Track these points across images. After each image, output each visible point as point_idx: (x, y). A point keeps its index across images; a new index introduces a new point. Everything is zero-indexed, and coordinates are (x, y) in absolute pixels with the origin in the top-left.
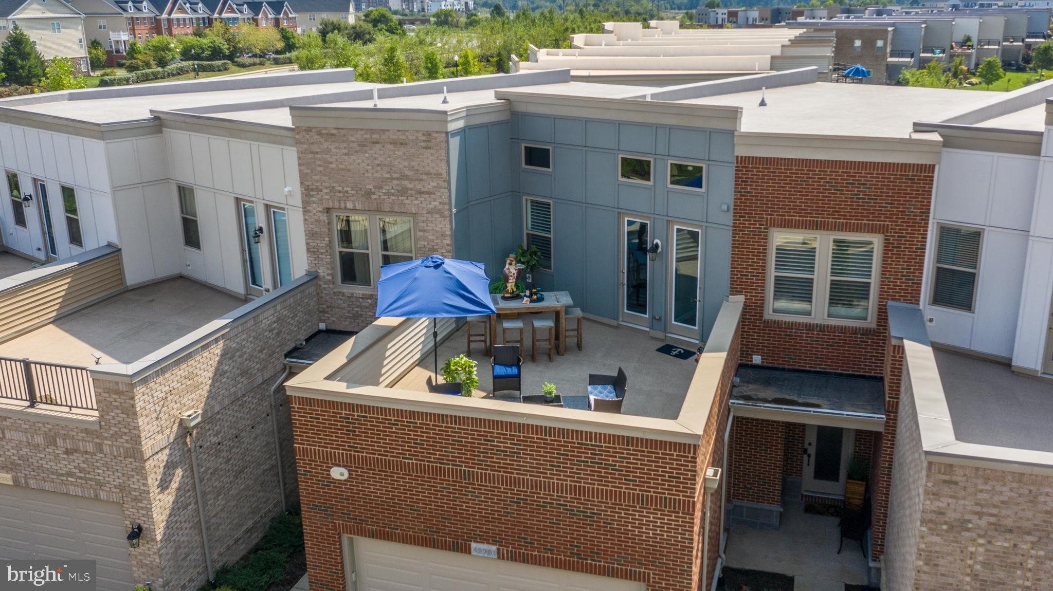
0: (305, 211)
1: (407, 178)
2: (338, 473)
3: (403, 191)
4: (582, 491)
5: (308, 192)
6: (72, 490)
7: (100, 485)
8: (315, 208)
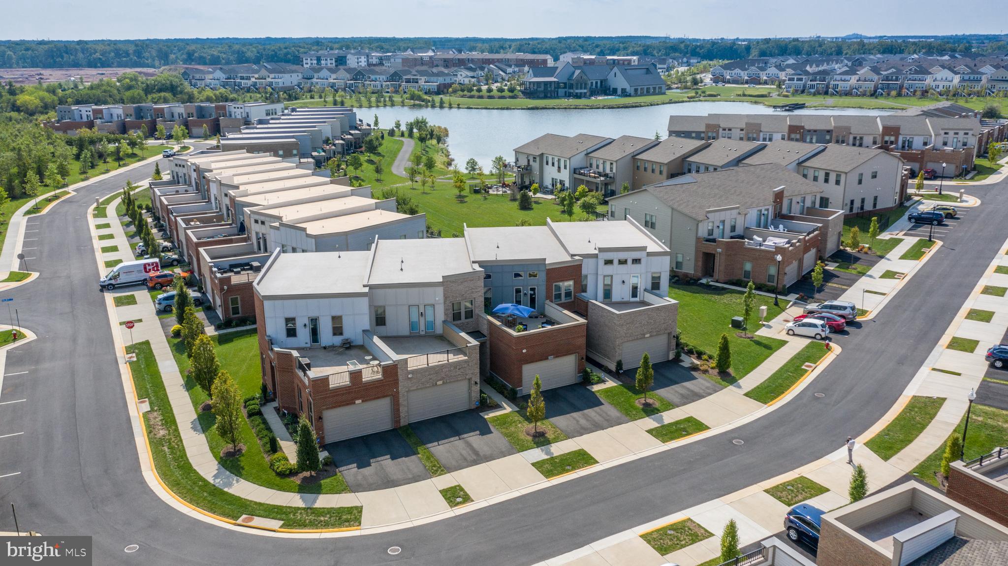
0: (445, 303)
1: (473, 289)
2: (524, 351)
3: (472, 292)
4: (568, 339)
5: (446, 297)
6: (459, 379)
7: (466, 374)
8: (448, 302)
